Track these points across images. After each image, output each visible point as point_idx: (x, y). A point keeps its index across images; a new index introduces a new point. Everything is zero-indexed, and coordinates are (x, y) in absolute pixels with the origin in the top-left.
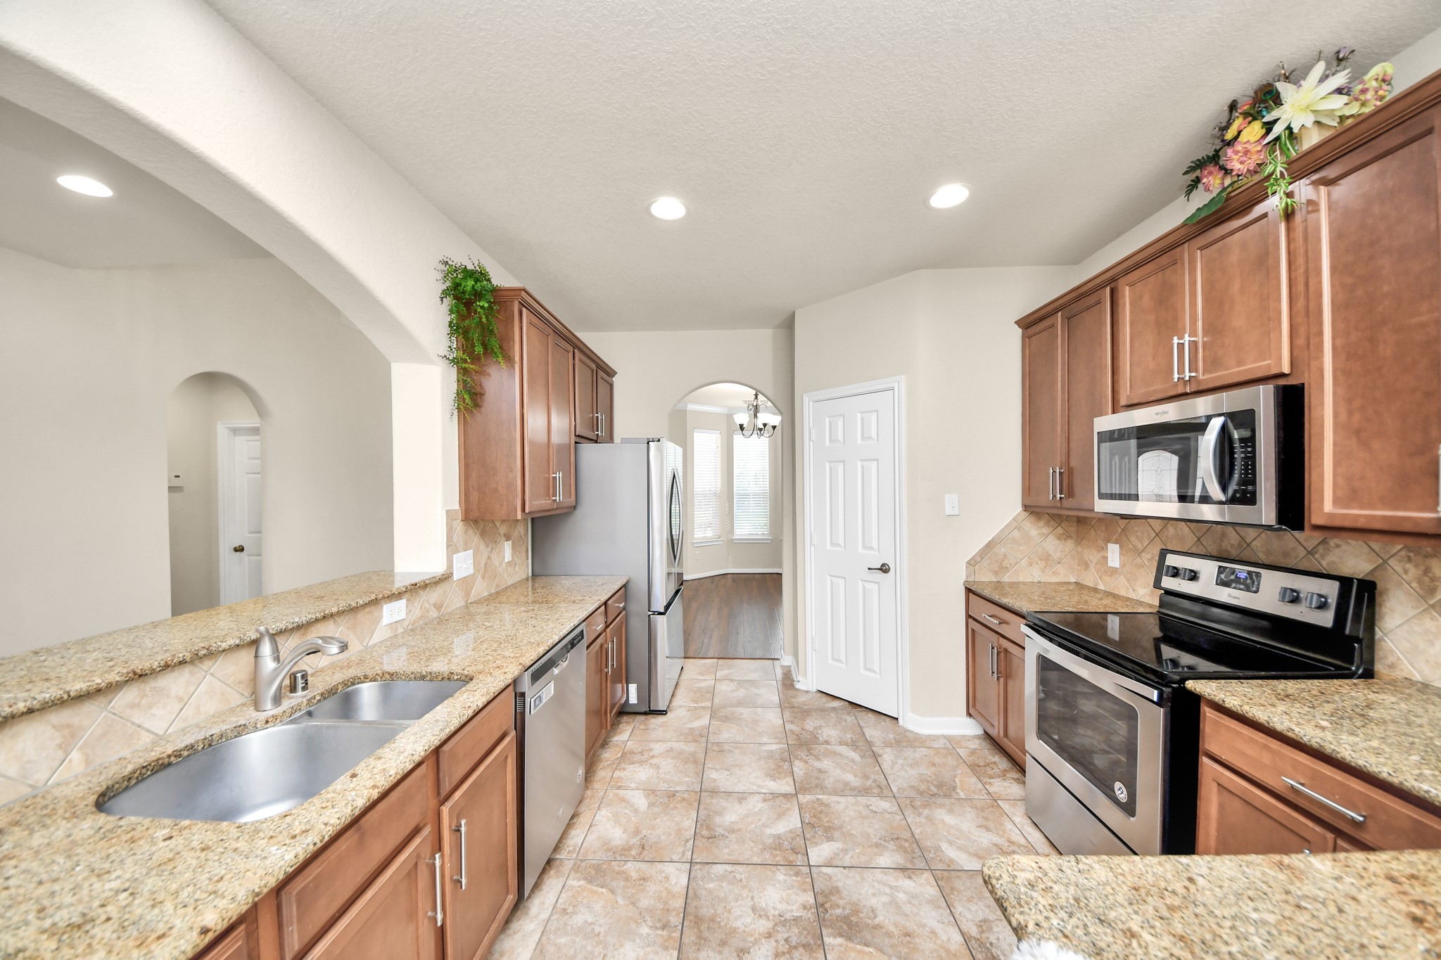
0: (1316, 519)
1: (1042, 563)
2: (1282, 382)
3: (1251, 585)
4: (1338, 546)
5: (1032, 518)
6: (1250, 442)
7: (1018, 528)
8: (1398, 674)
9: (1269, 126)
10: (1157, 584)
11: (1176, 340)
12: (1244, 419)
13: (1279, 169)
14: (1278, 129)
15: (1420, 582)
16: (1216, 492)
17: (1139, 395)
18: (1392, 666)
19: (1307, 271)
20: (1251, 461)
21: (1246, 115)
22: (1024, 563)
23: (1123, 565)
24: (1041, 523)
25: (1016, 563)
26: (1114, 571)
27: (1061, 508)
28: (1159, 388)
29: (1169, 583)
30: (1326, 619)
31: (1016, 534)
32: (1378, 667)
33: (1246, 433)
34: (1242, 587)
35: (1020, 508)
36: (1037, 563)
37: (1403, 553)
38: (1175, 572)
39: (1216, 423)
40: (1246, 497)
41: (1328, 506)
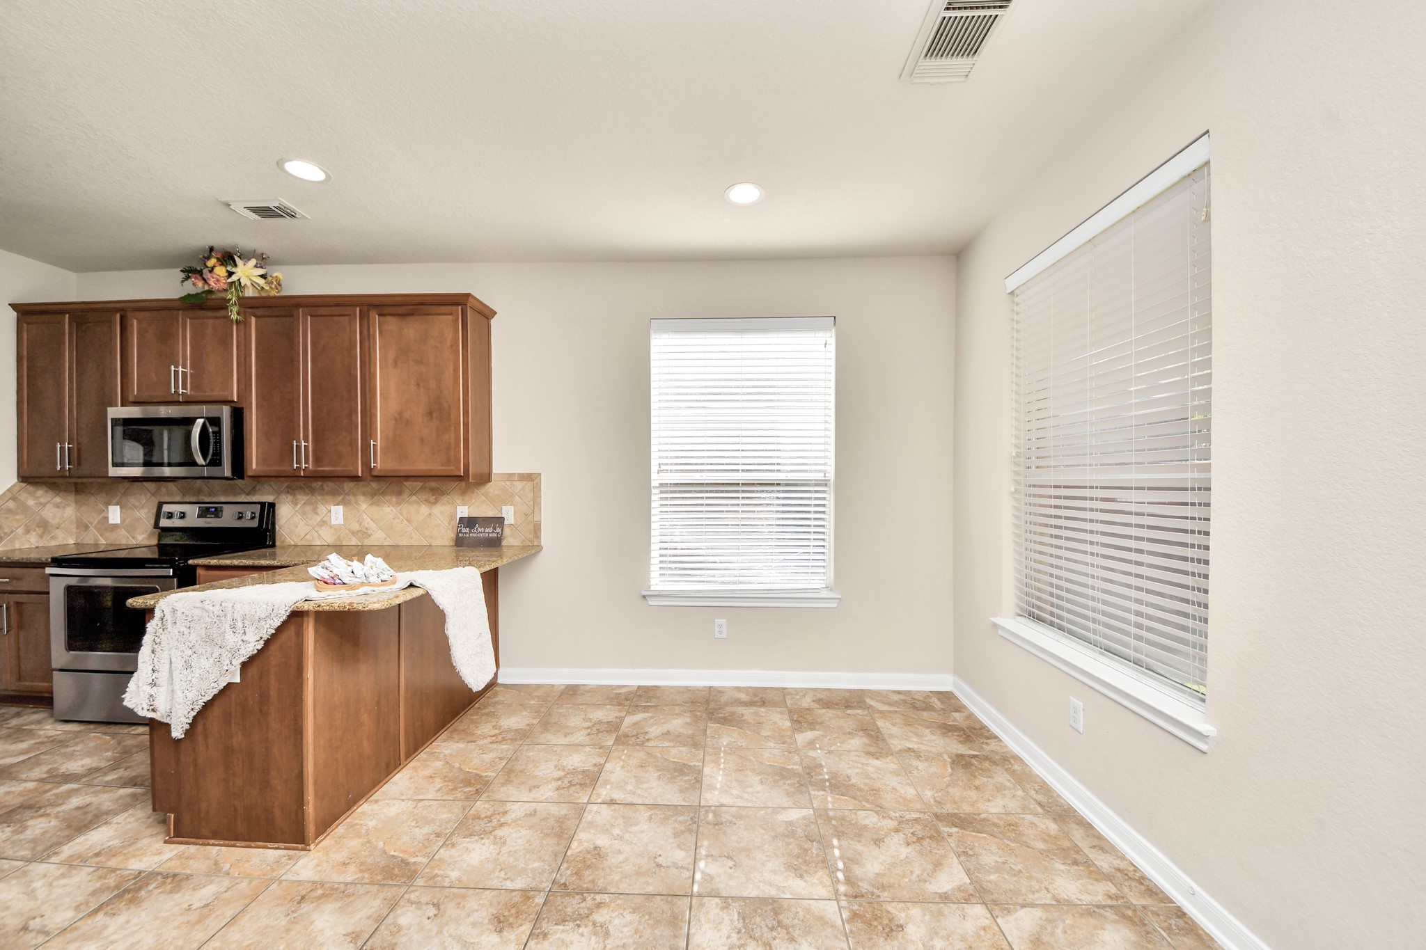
0: (250, 473)
1: (39, 531)
2: (233, 405)
3: (217, 513)
4: (260, 489)
5: (31, 488)
6: (218, 434)
7: (14, 499)
8: (286, 544)
9: (230, 274)
10: (156, 525)
11: (173, 368)
12: (215, 421)
13: (234, 299)
14: (234, 278)
15: (292, 502)
16: (200, 460)
17: (145, 396)
18: (283, 542)
19: (245, 354)
20: (219, 443)
21: (218, 259)
22: (20, 531)
23: (123, 520)
24: (40, 492)
25: (12, 532)
26: (115, 527)
27: (69, 477)
28: (159, 394)
29: (164, 523)
30: (255, 524)
31: (11, 504)
32: (278, 543)
33: (216, 429)
34: (213, 516)
35: (14, 480)
36: (35, 530)
37: (286, 490)
38: (170, 516)
39: (200, 421)
40: (216, 461)
41: (254, 467)
